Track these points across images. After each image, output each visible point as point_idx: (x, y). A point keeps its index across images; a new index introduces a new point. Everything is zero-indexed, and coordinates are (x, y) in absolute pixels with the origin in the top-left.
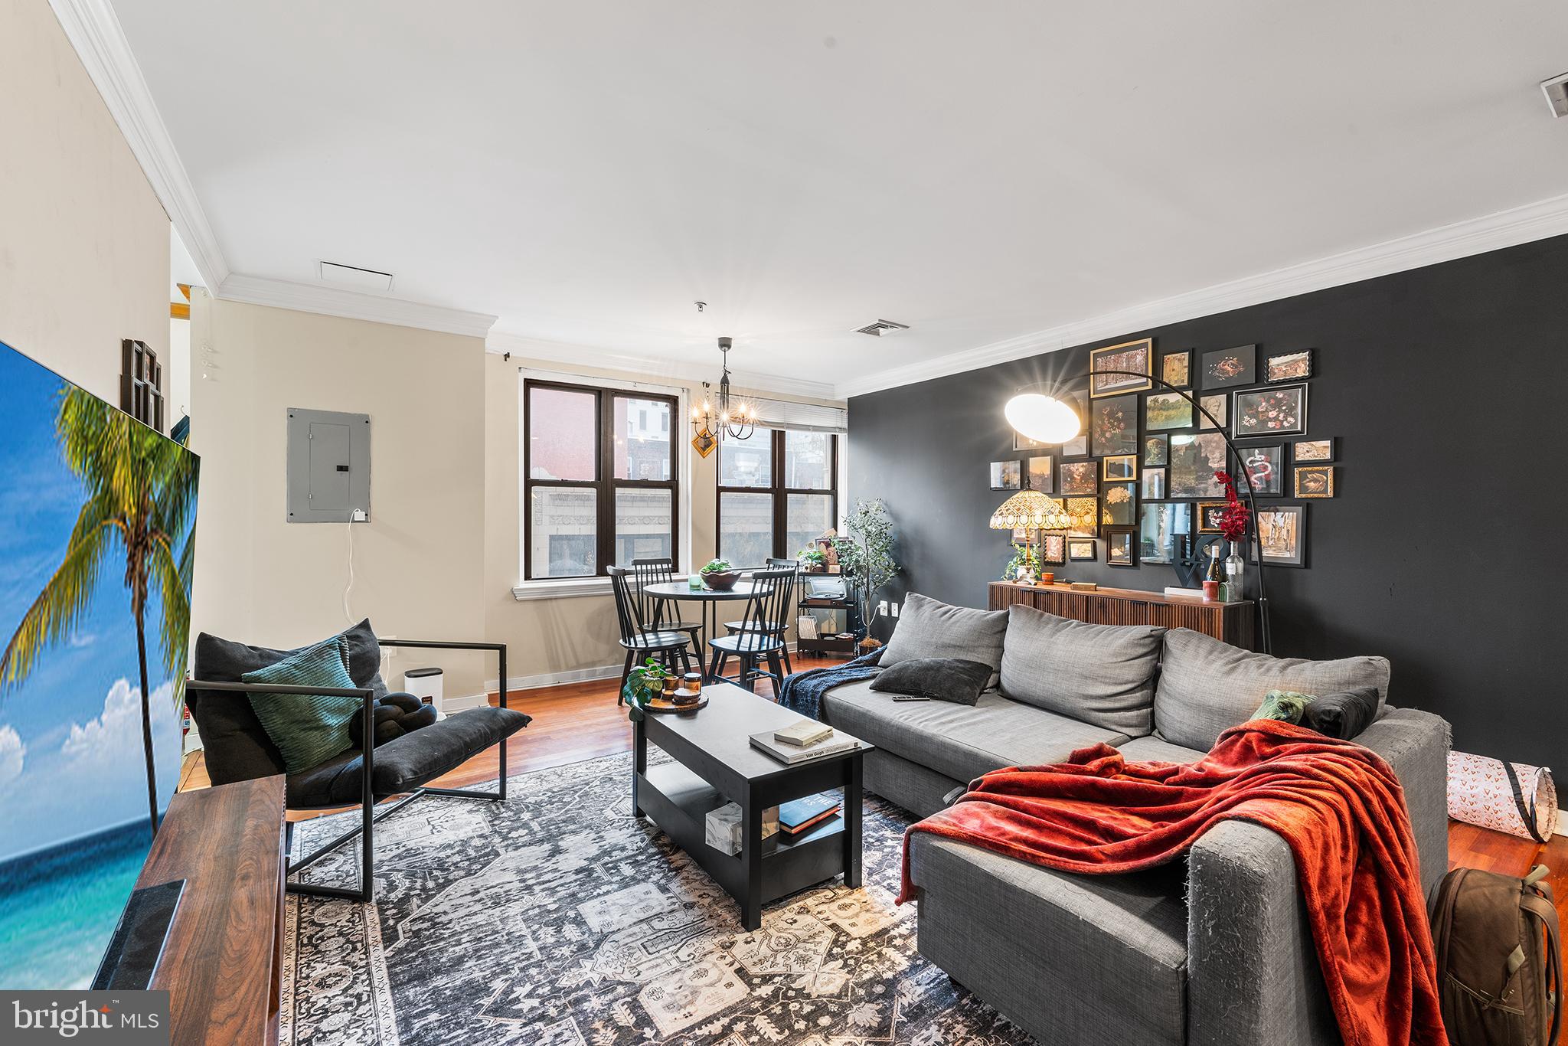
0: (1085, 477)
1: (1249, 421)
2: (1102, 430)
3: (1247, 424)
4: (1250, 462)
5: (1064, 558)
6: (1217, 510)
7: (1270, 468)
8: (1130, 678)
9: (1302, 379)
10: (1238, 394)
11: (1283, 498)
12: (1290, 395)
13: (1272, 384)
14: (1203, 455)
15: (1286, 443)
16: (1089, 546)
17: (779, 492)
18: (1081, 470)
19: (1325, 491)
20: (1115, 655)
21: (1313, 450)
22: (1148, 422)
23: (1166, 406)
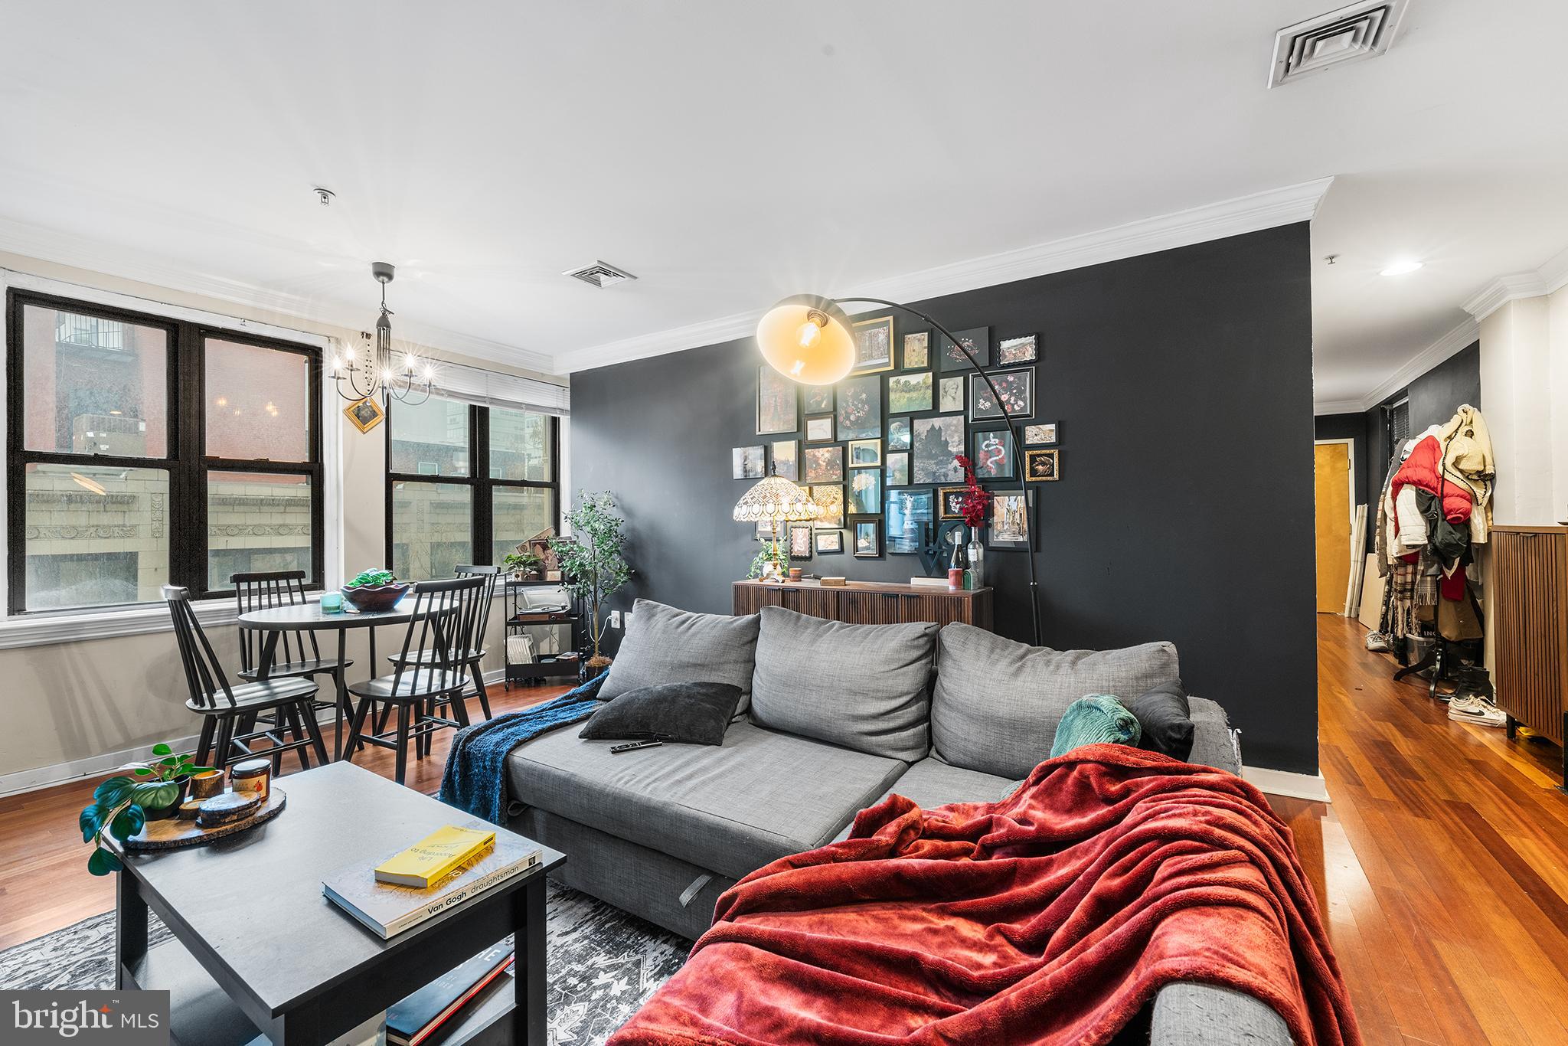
0: (830, 463)
1: (984, 405)
2: (846, 412)
3: (982, 407)
4: (987, 446)
5: (811, 551)
6: (957, 494)
7: (1003, 452)
8: (905, 688)
9: (1030, 363)
10: (974, 376)
11: (1015, 482)
12: (1019, 379)
13: (1003, 367)
14: (943, 439)
15: (1015, 426)
16: (836, 538)
17: (481, 483)
18: (827, 455)
19: (1052, 474)
20: (888, 661)
21: (1041, 434)
22: (891, 405)
23: (907, 388)
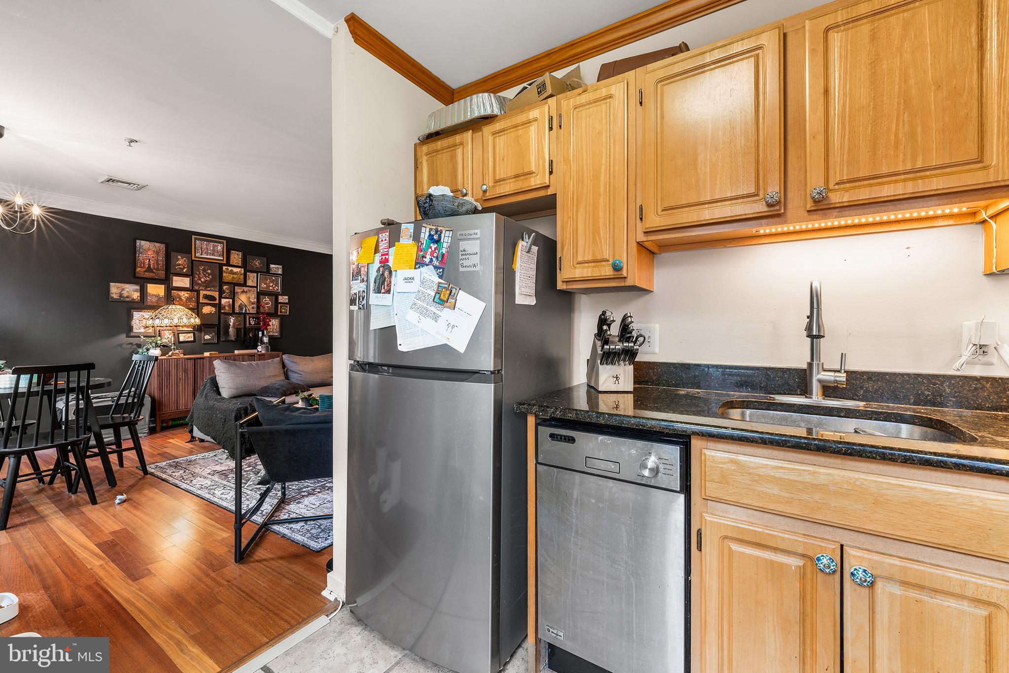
0: (188, 299)
1: (264, 286)
2: (199, 277)
4: (265, 301)
6: (254, 318)
7: (271, 304)
9: (280, 274)
10: (260, 275)
11: (274, 315)
12: (277, 279)
13: (271, 274)
14: (248, 296)
15: (275, 295)
16: (191, 335)
18: (186, 295)
19: (287, 313)
21: (284, 299)
22: (224, 278)
23: (232, 272)
